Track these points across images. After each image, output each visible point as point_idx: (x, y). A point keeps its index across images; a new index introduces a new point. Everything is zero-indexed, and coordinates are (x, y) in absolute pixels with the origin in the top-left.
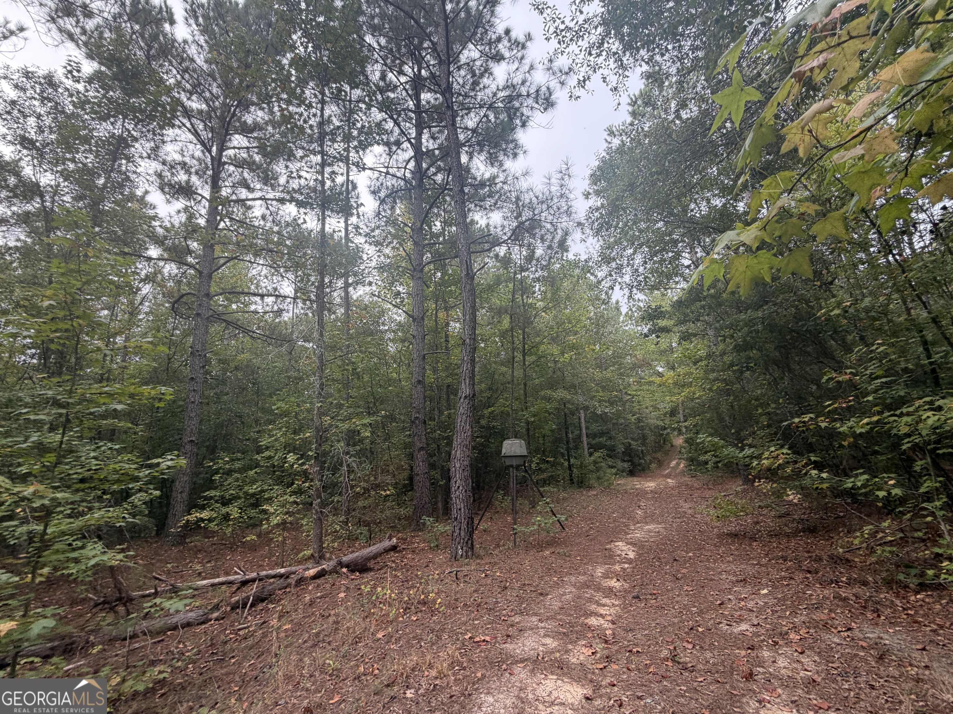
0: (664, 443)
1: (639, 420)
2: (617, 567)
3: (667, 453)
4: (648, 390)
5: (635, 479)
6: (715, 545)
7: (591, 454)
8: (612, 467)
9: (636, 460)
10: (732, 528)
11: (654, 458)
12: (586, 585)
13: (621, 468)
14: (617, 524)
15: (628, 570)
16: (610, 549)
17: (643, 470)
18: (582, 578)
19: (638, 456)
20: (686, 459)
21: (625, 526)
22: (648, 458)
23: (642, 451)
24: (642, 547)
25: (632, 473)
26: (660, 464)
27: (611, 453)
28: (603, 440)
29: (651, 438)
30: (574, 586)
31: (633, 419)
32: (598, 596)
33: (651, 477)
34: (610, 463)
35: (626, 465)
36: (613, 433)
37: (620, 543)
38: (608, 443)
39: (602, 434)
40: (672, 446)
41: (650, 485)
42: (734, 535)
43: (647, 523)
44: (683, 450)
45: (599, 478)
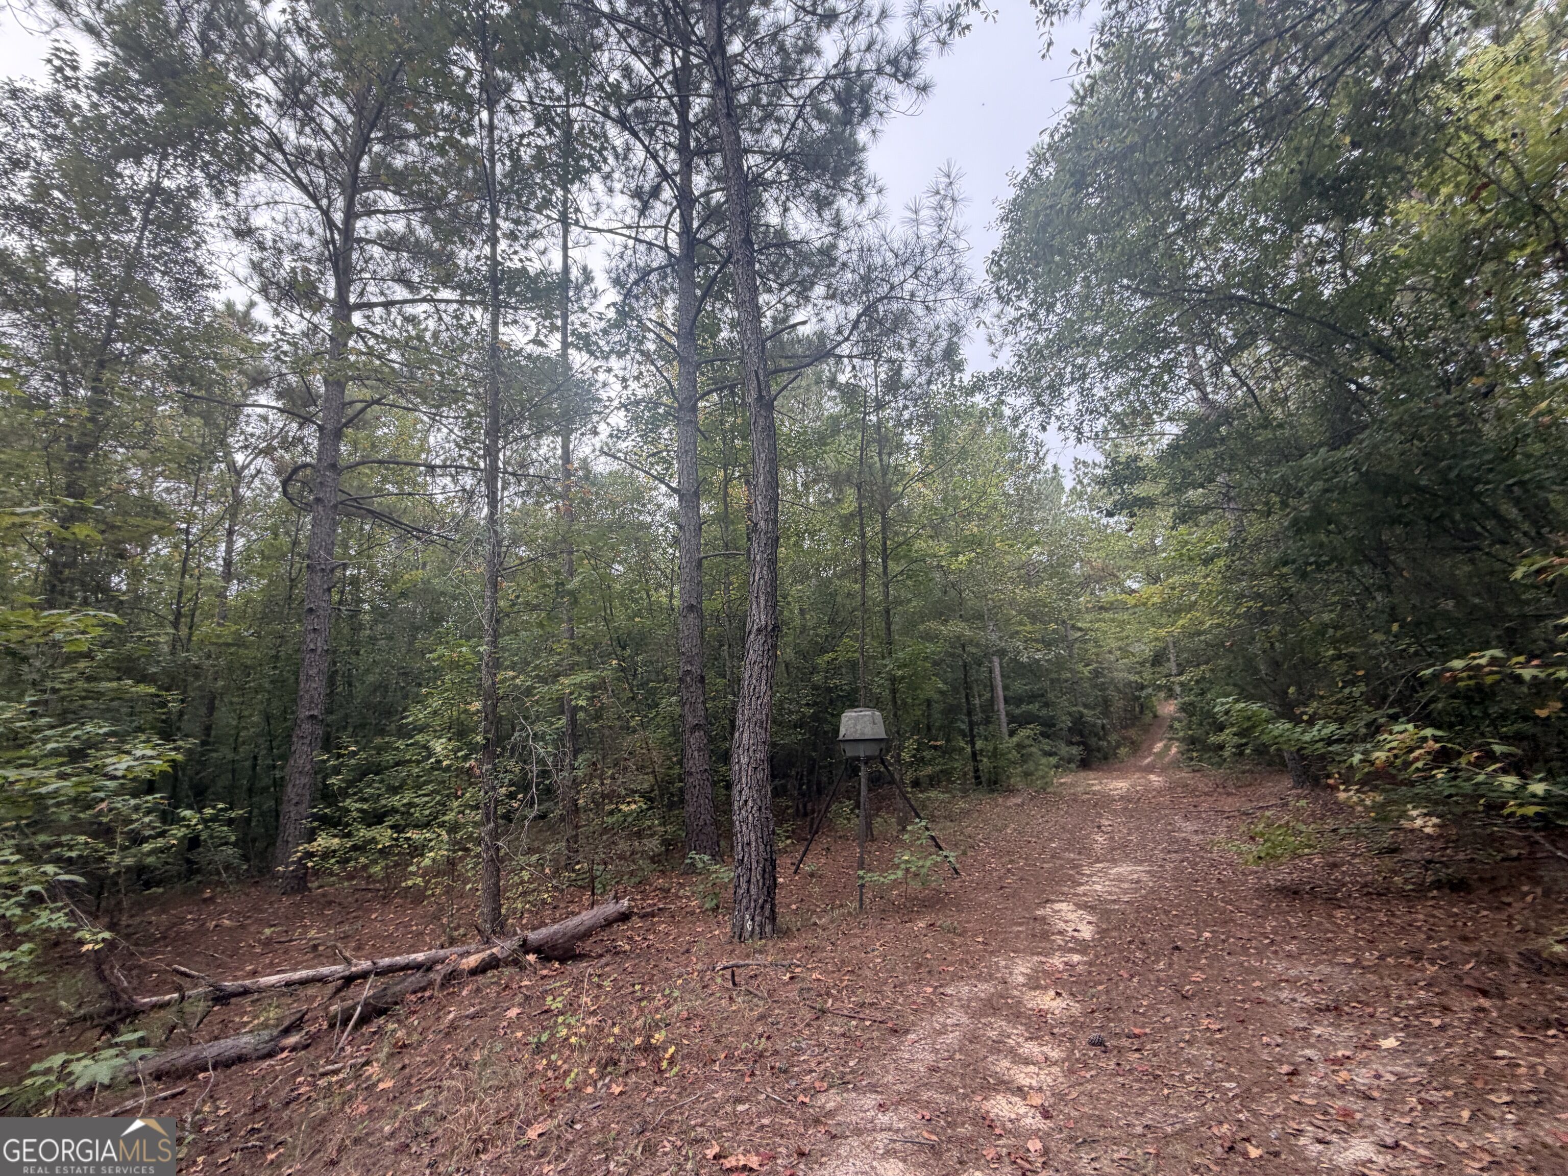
0: (1141, 712)
1: (1097, 673)
2: (1057, 961)
3: (1146, 729)
4: (1113, 620)
5: (1092, 775)
6: (1254, 914)
7: (1012, 733)
8: (1051, 754)
9: (1093, 741)
10: (1284, 874)
11: (1124, 738)
12: (991, 1007)
13: (1066, 756)
14: (1058, 862)
15: (1080, 968)
16: (1044, 918)
17: (1106, 758)
18: (985, 989)
19: (1096, 735)
20: (1181, 740)
21: (1075, 867)
22: (1113, 738)
23: (1103, 727)
24: (1105, 914)
25: (1085, 764)
26: (1136, 747)
27: (1049, 728)
28: (1034, 707)
29: (1118, 704)
30: (966, 1007)
31: (1086, 671)
32: (1016, 1034)
33: (1119, 770)
34: (1047, 748)
35: (1075, 750)
36: (1051, 696)
37: (1063, 906)
38: (1044, 712)
39: (1032, 697)
40: (1155, 716)
41: (1118, 785)
42: (1291, 892)
43: (1114, 861)
44: (1177, 725)
45: (1027, 774)
